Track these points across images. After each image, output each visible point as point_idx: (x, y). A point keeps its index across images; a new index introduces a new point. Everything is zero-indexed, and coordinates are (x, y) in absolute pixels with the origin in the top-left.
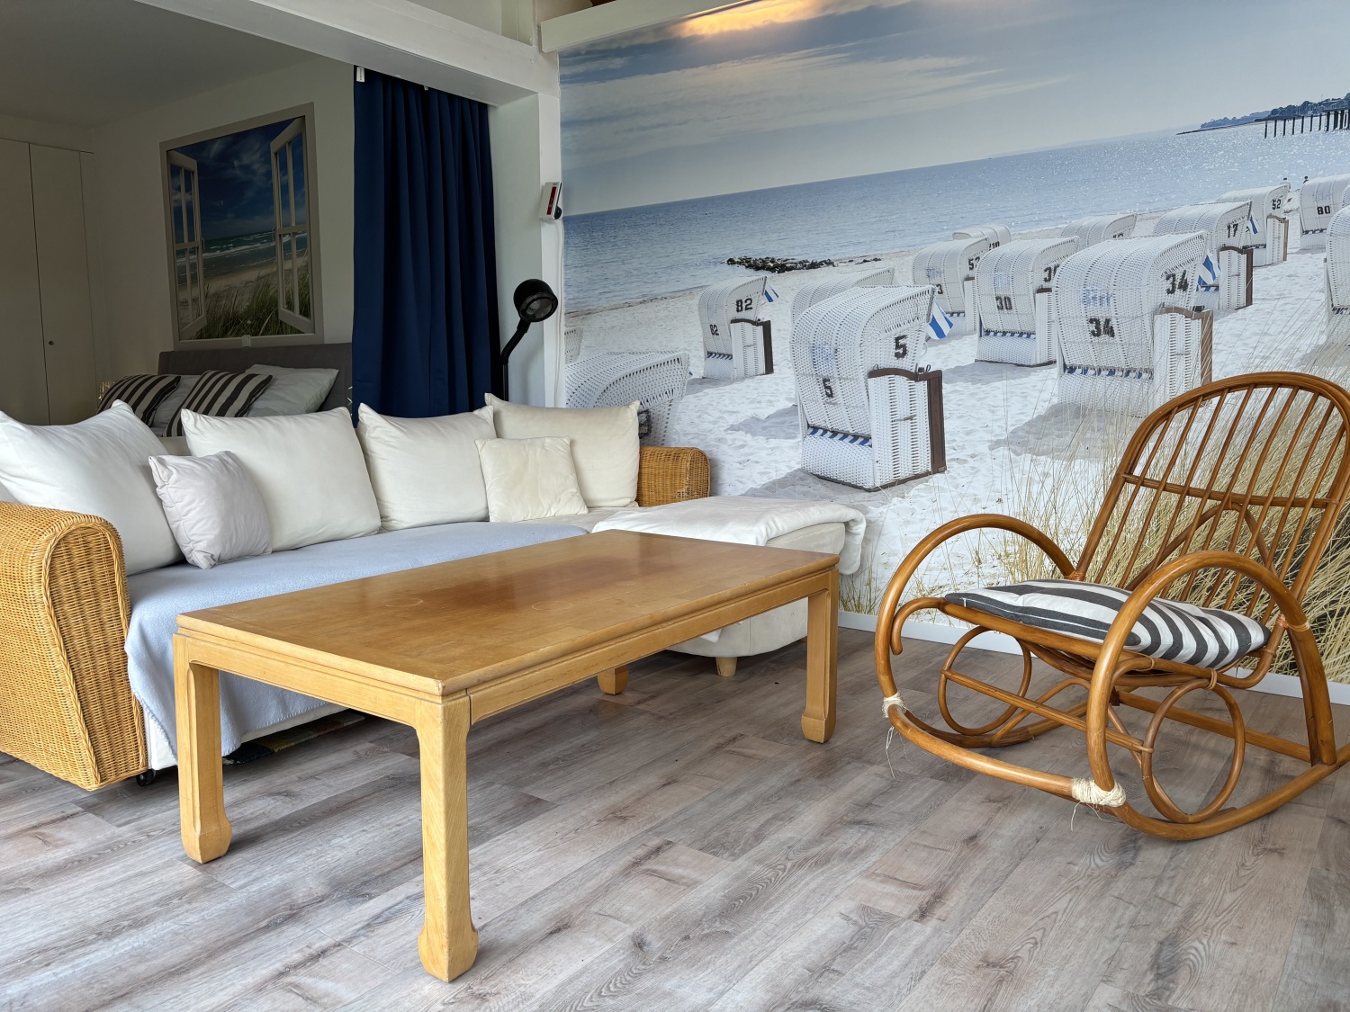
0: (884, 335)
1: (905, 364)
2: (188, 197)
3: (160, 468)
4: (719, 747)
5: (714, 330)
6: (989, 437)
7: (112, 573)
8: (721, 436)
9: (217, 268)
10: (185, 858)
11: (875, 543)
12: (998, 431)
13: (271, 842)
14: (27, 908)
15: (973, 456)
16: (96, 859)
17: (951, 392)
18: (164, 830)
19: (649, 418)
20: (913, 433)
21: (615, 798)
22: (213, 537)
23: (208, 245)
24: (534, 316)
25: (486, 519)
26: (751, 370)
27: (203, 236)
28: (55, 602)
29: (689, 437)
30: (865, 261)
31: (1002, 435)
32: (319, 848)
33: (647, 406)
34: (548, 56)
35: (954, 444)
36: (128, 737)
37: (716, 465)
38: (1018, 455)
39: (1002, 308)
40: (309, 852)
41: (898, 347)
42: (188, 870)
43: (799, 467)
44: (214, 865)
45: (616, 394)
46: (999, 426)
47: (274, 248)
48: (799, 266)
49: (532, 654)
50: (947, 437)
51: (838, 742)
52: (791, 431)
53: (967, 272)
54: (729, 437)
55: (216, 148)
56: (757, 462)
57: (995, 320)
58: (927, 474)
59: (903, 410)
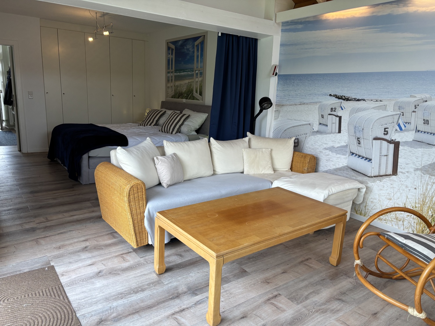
0: (380, 127)
1: (387, 137)
2: (172, 56)
3: (157, 160)
4: (302, 262)
5: (323, 116)
6: (414, 167)
7: (143, 195)
8: (321, 151)
9: (178, 78)
10: (154, 272)
11: (369, 194)
12: (418, 165)
13: (175, 271)
14: (119, 280)
15: (407, 172)
16: (135, 267)
17: (402, 149)
18: (151, 261)
19: (298, 142)
20: (387, 160)
21: (268, 275)
22: (168, 179)
23: (176, 71)
24: (265, 108)
25: (243, 173)
26: (334, 131)
27: (175, 68)
28: (129, 202)
29: (311, 149)
30: (377, 101)
31: (419, 167)
32: (186, 276)
33: (298, 137)
34: (278, 24)
35: (401, 167)
36: (144, 236)
37: (319, 160)
38: (424, 174)
39: (425, 124)
40: (184, 277)
41: (385, 131)
42: (155, 275)
43: (346, 165)
44: (161, 276)
45: (288, 132)
46: (419, 164)
47: (193, 74)
48: (353, 99)
49: (242, 246)
50: (399, 164)
51: (341, 267)
52: (344, 153)
53: (414, 109)
54: (324, 151)
55: (180, 43)
56: (332, 161)
57: (422, 127)
58: (390, 175)
59: (384, 152)
